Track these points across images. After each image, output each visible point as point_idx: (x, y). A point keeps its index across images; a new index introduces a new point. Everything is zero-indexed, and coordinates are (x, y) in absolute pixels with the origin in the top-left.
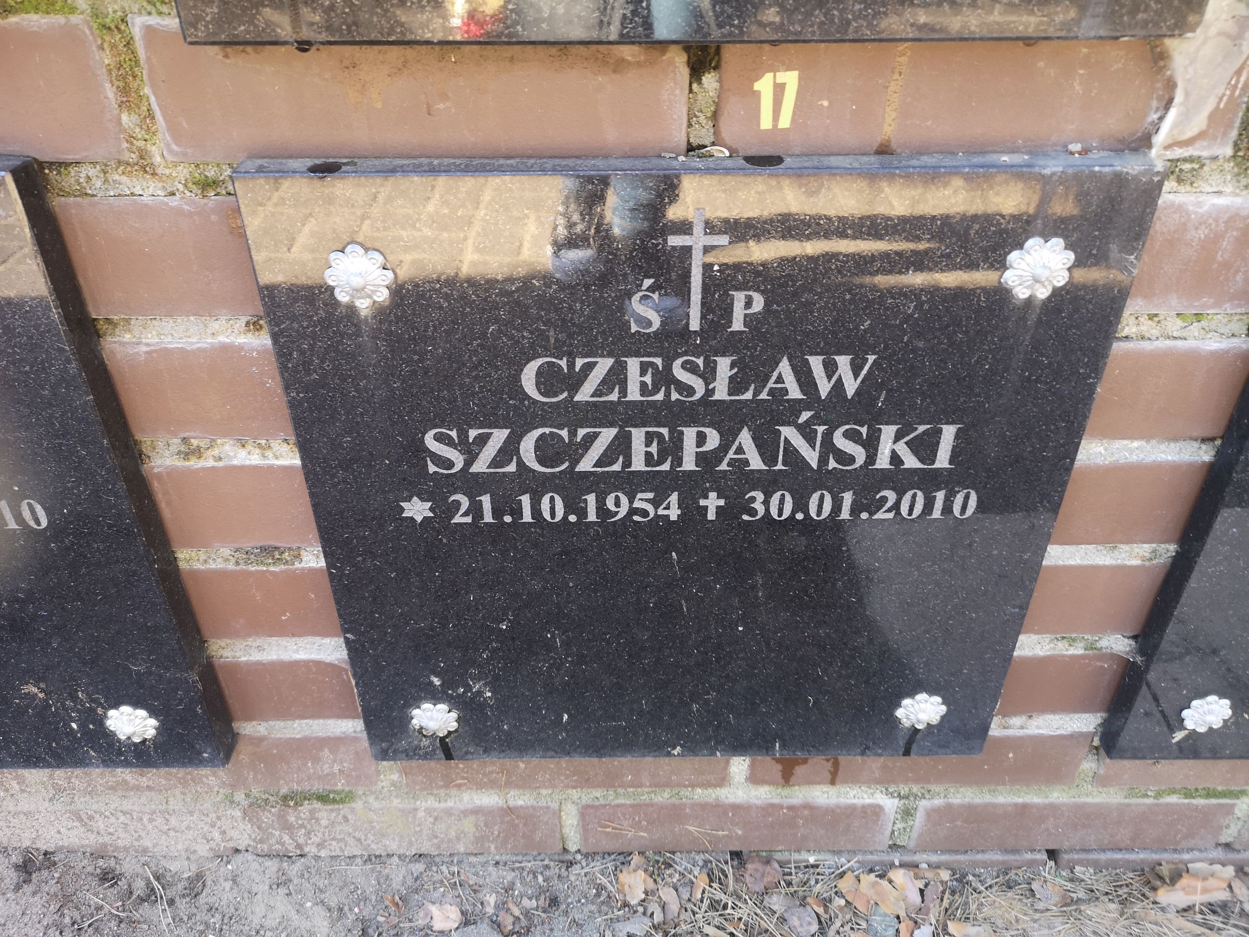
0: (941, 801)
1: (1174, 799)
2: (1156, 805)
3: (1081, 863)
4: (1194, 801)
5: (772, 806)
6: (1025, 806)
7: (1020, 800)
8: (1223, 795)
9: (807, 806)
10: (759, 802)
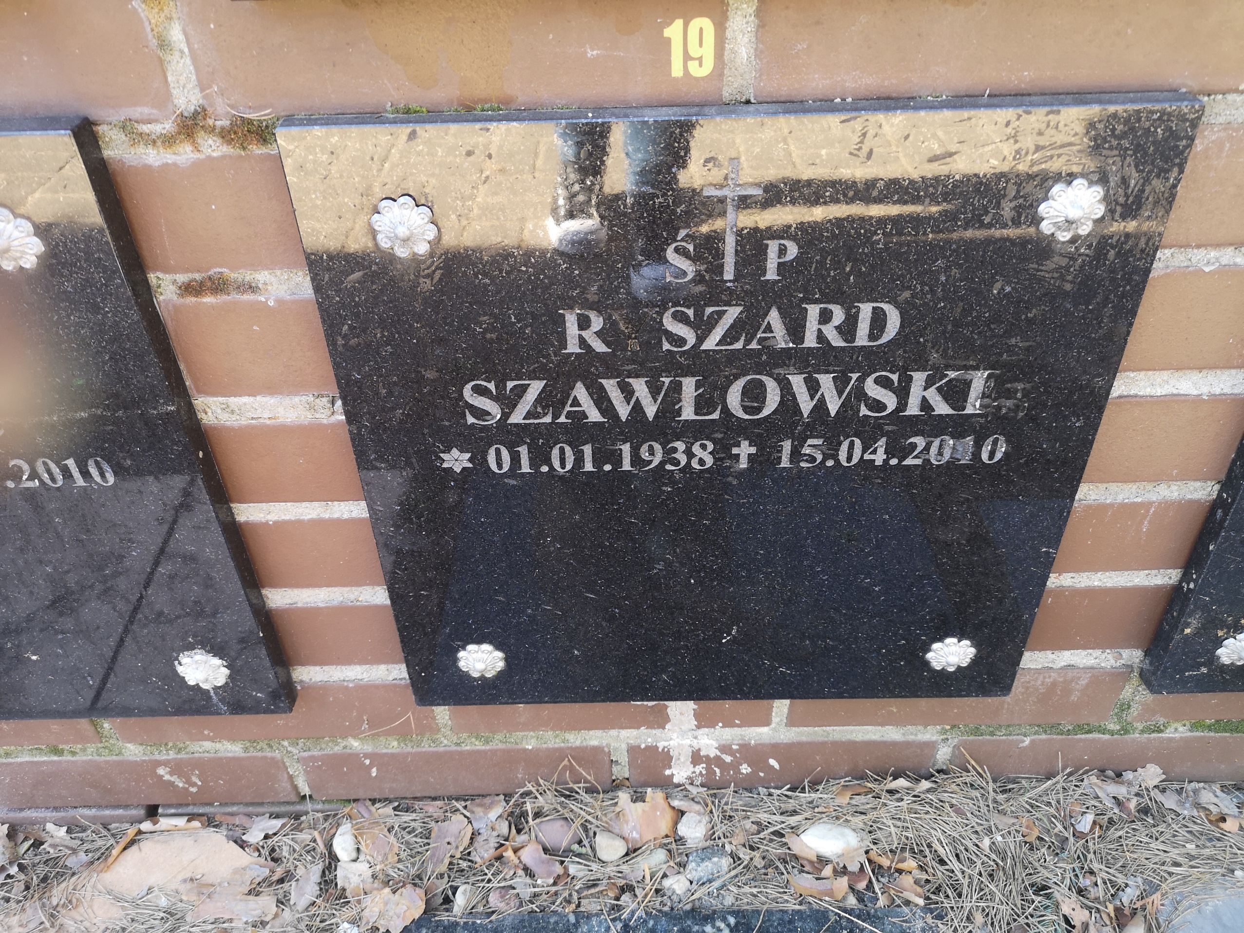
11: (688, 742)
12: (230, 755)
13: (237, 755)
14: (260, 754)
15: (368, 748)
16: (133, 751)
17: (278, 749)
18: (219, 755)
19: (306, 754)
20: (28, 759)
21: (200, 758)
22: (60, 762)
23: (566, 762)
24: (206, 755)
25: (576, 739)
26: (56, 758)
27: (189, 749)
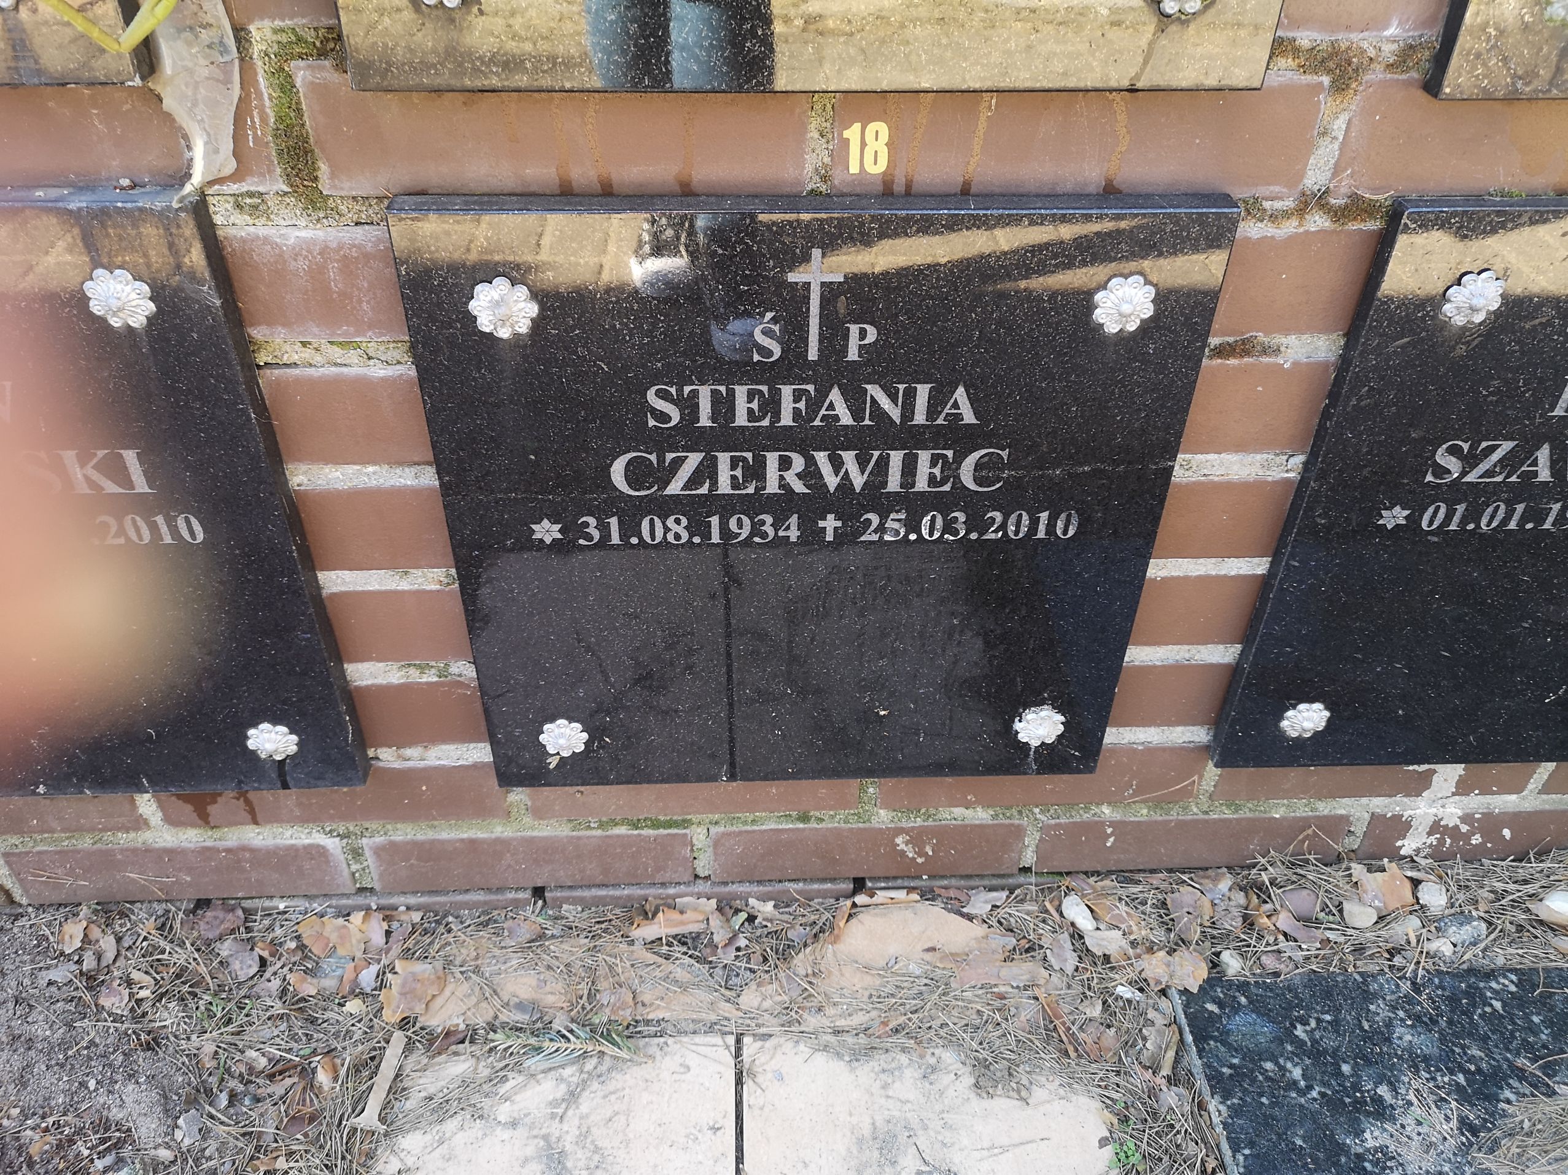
0: (382, 838)
1: (622, 830)
2: (607, 837)
3: (566, 900)
4: (642, 832)
5: (208, 849)
6: (472, 842)
7: (465, 836)
8: (669, 824)
9: (244, 848)
10: (192, 846)
11: (1434, 810)
12: (977, 822)
13: (984, 822)
14: (1008, 821)
15: (1117, 816)
16: (883, 817)
17: (1027, 816)
18: (967, 822)
19: (1053, 822)
20: (773, 826)
21: (946, 826)
22: (804, 829)
23: (1310, 832)
24: (954, 822)
25: (1325, 808)
26: (801, 826)
27: (939, 816)
